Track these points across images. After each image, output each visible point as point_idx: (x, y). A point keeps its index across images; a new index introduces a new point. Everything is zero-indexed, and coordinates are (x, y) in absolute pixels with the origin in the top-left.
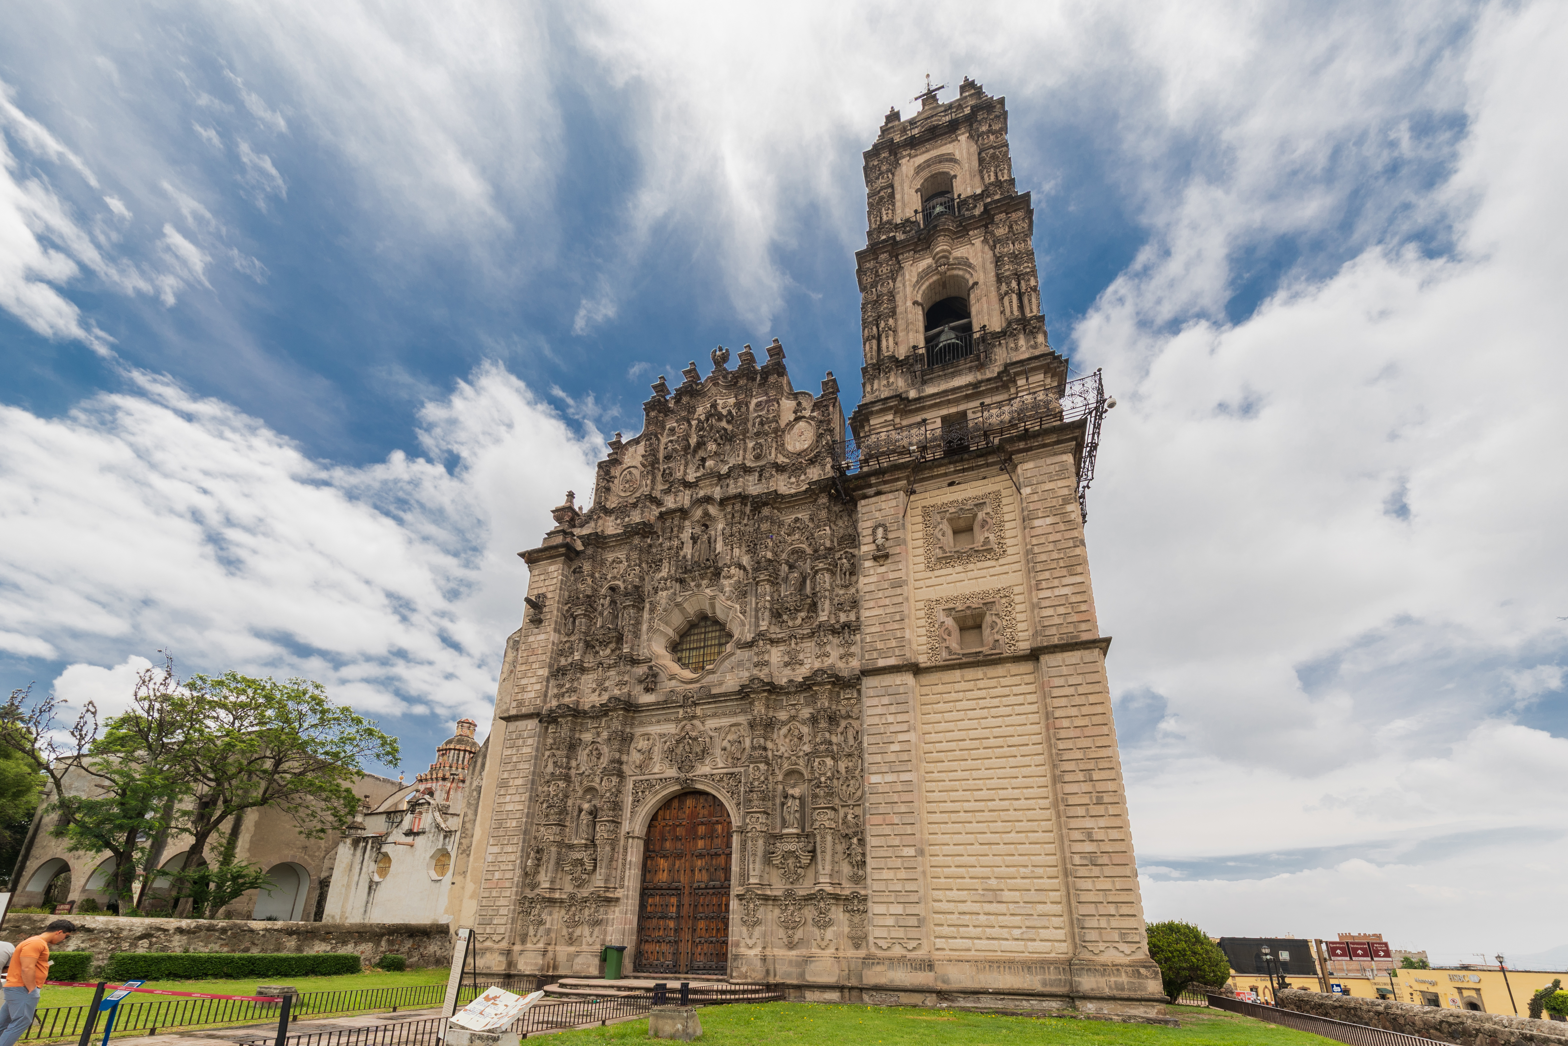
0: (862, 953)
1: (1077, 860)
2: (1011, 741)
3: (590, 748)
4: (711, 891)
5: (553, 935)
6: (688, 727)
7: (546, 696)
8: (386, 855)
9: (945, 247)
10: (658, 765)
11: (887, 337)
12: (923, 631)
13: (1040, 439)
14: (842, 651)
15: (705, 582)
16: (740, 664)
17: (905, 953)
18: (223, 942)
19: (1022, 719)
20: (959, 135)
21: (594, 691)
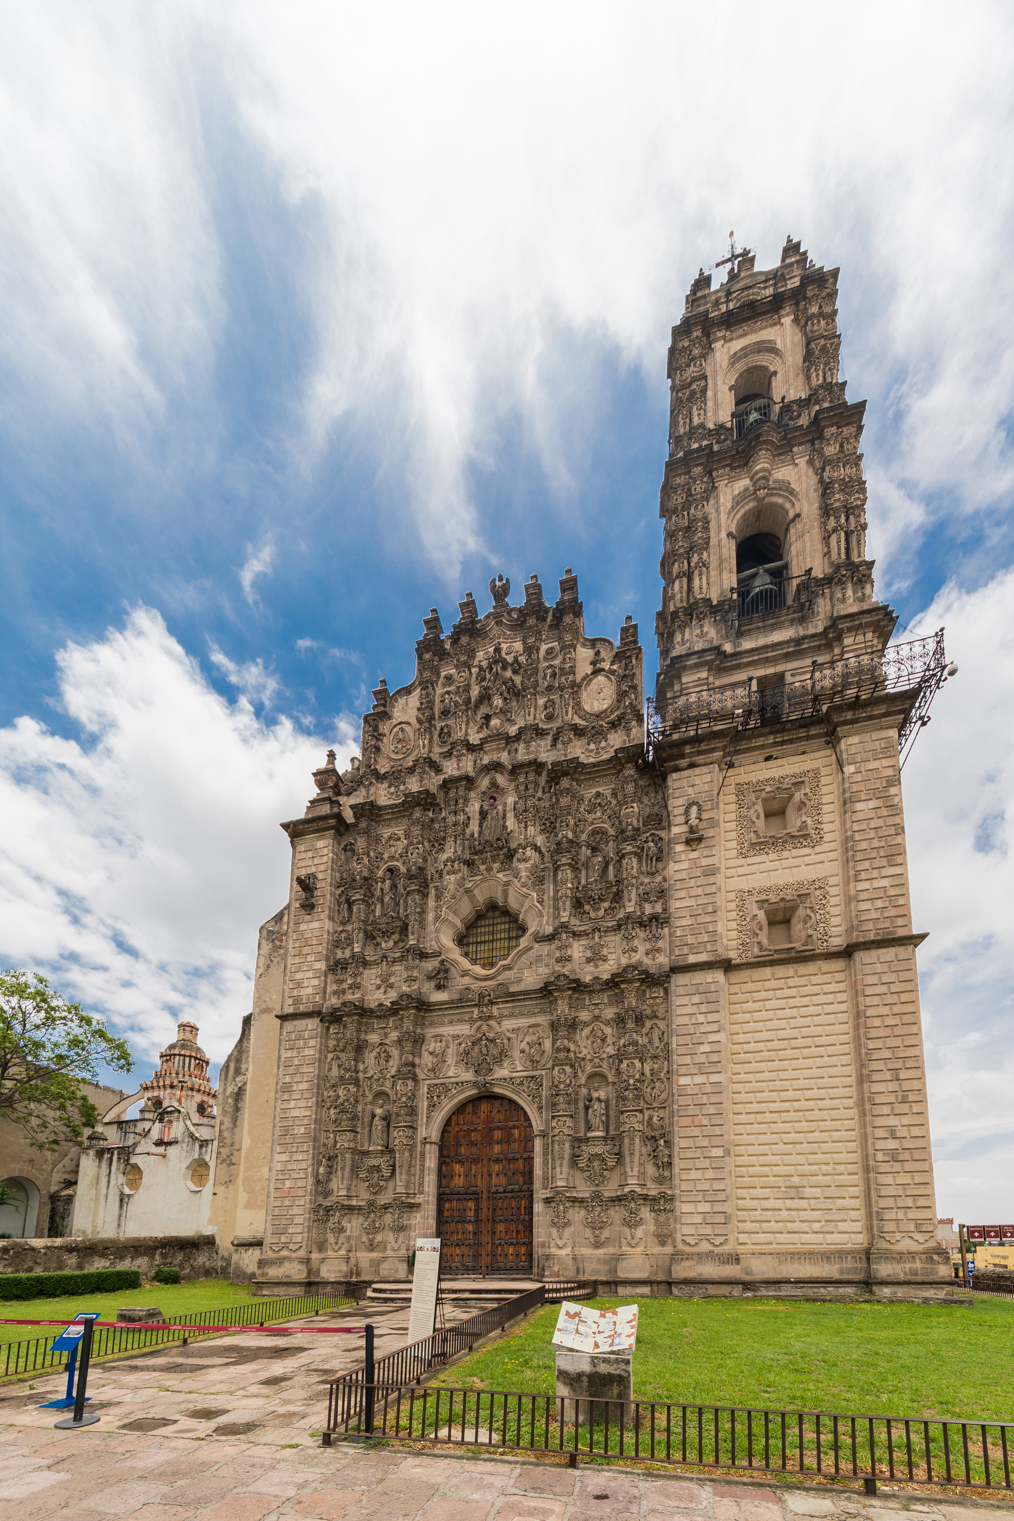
0: (668, 1249)
1: (880, 1156)
2: (819, 1041)
3: (378, 1050)
4: (509, 1195)
5: (353, 1242)
6: (485, 1028)
7: (325, 992)
8: (136, 1167)
9: (766, 465)
10: (453, 1068)
11: (700, 575)
12: (733, 925)
13: (869, 709)
14: (648, 946)
15: (496, 865)
16: (538, 959)
17: (712, 1248)
18: (6, 1262)
19: (831, 1019)
20: (783, 316)
21: (378, 987)
